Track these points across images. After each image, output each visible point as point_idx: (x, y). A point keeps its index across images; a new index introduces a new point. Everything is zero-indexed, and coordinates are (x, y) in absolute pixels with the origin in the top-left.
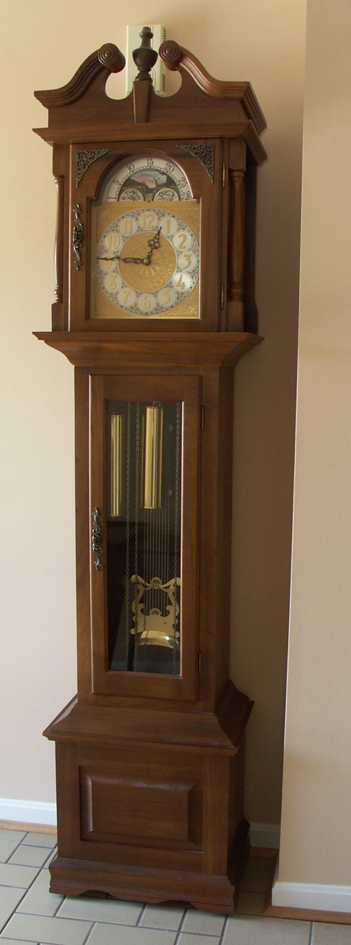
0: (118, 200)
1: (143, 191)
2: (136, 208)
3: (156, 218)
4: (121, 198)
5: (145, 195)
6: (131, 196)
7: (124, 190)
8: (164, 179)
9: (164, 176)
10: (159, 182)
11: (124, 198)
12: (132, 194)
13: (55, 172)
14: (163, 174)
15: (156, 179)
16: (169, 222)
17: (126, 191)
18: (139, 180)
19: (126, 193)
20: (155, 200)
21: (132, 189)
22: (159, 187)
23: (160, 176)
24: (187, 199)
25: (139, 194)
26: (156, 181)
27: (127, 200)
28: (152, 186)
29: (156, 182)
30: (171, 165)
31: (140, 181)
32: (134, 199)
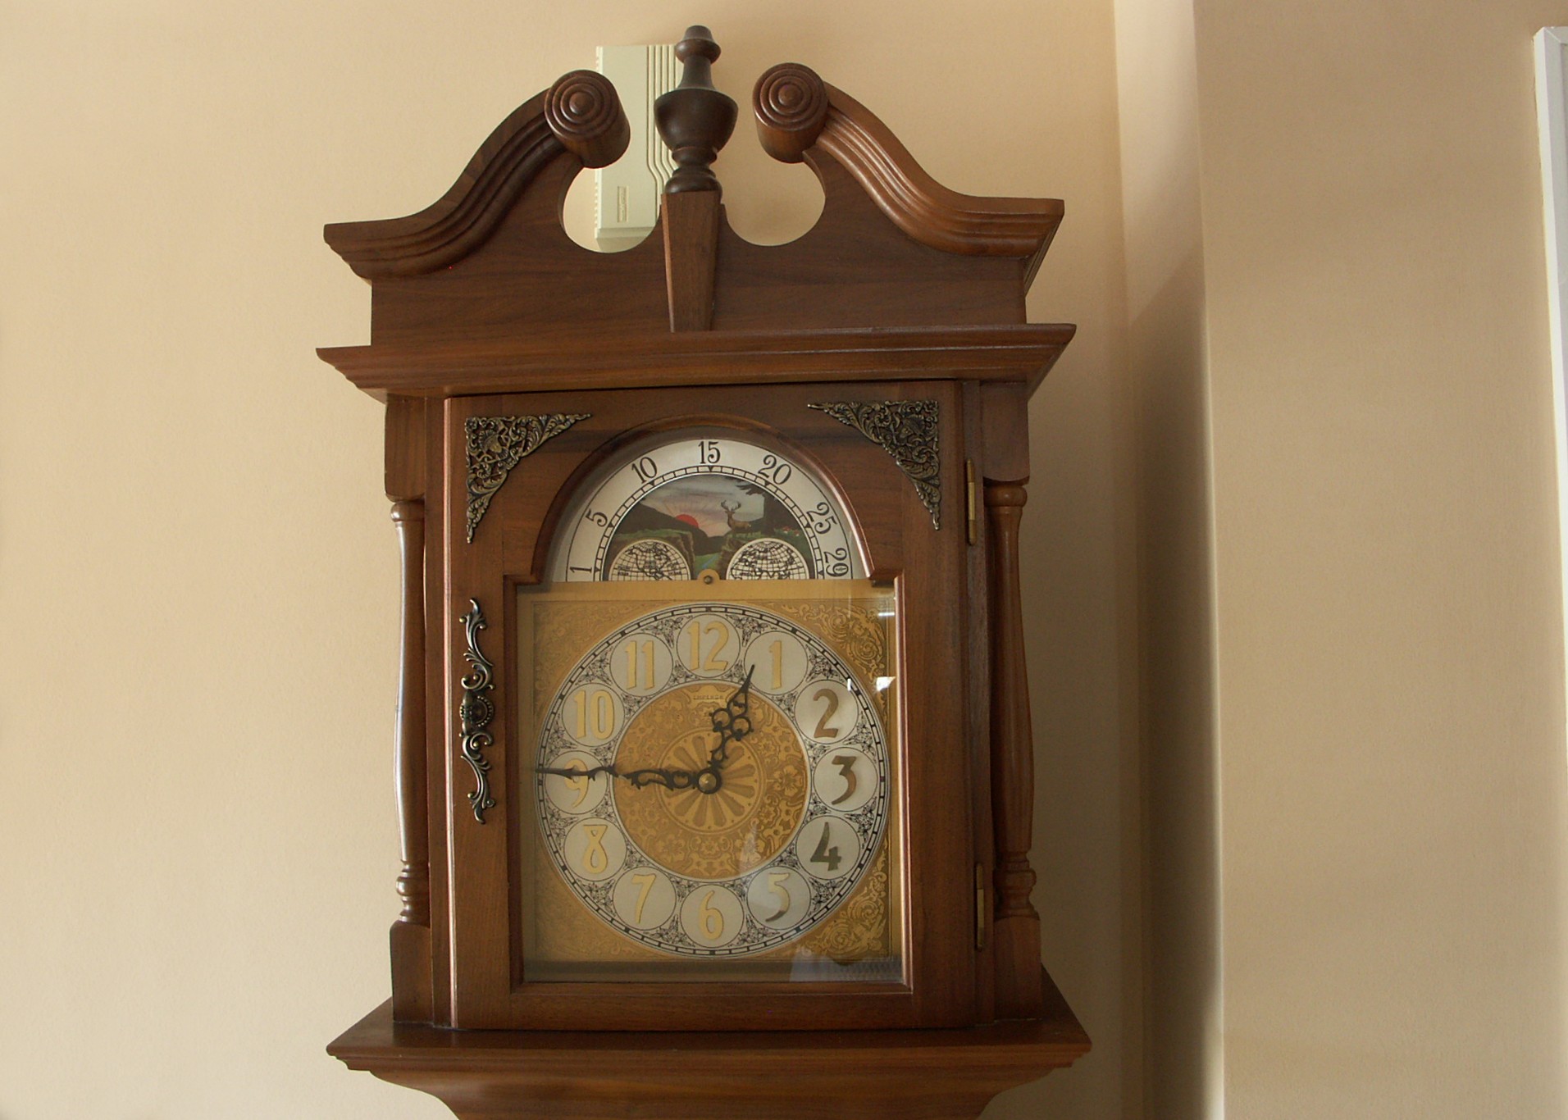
0: (605, 578)
1: (687, 548)
2: (664, 602)
3: (734, 636)
4: (613, 572)
5: (695, 558)
6: (649, 564)
7: (625, 543)
8: (754, 507)
9: (755, 496)
10: (740, 517)
11: (625, 570)
12: (650, 557)
13: (391, 489)
14: (754, 489)
15: (731, 505)
16: (778, 649)
17: (630, 546)
18: (674, 511)
19: (631, 553)
20: (729, 577)
21: (650, 541)
22: (741, 532)
23: (741, 495)
24: (835, 575)
25: (675, 555)
26: (730, 514)
27: (635, 577)
28: (716, 528)
29: (730, 517)
30: (780, 462)
31: (675, 514)
32: (657, 573)
